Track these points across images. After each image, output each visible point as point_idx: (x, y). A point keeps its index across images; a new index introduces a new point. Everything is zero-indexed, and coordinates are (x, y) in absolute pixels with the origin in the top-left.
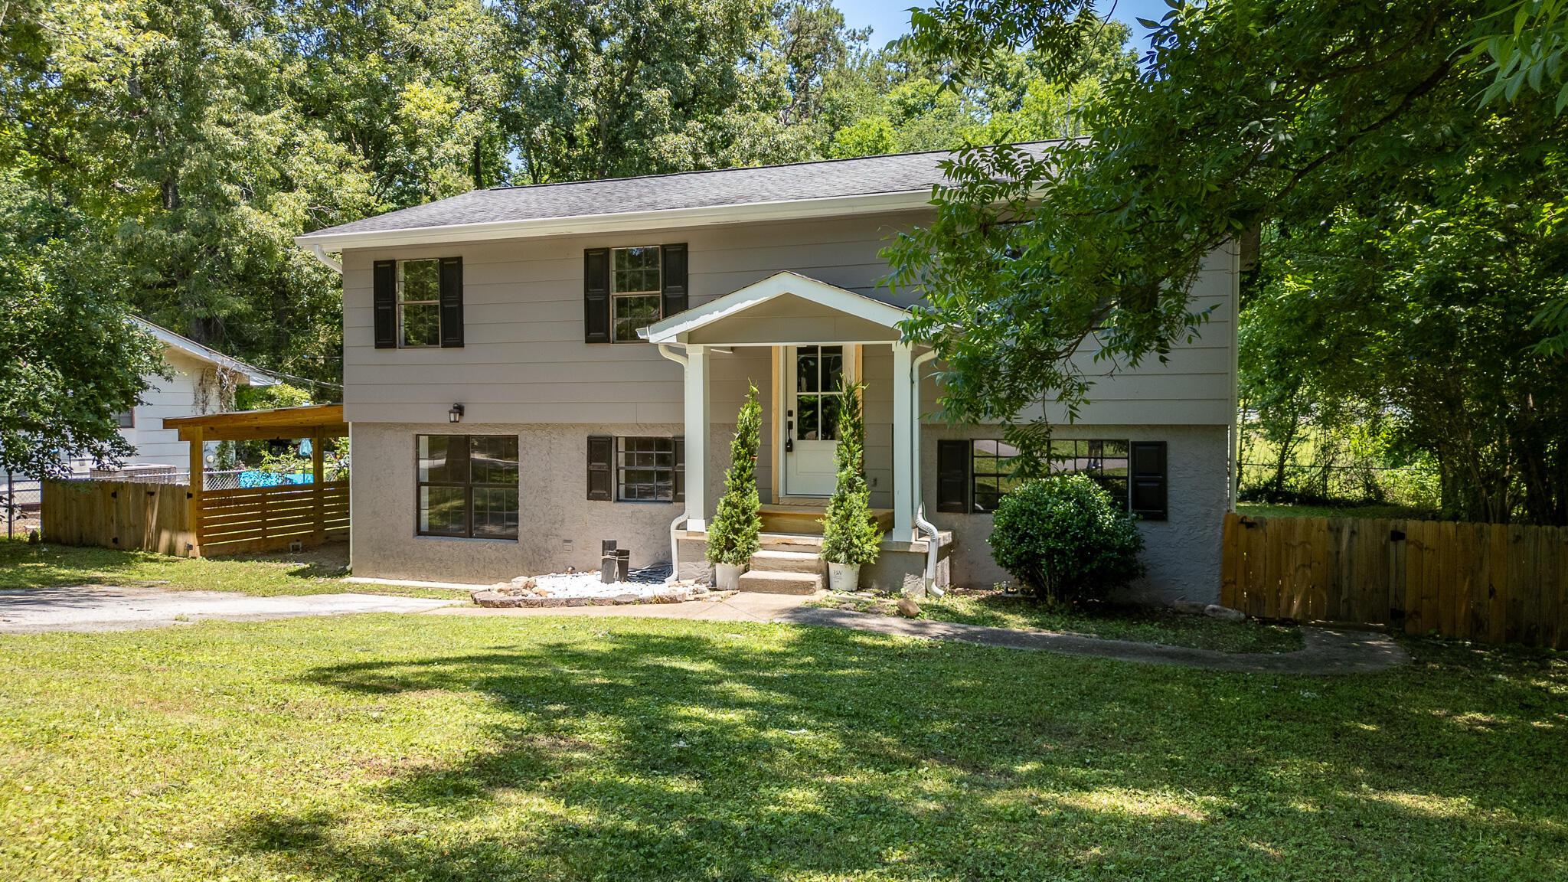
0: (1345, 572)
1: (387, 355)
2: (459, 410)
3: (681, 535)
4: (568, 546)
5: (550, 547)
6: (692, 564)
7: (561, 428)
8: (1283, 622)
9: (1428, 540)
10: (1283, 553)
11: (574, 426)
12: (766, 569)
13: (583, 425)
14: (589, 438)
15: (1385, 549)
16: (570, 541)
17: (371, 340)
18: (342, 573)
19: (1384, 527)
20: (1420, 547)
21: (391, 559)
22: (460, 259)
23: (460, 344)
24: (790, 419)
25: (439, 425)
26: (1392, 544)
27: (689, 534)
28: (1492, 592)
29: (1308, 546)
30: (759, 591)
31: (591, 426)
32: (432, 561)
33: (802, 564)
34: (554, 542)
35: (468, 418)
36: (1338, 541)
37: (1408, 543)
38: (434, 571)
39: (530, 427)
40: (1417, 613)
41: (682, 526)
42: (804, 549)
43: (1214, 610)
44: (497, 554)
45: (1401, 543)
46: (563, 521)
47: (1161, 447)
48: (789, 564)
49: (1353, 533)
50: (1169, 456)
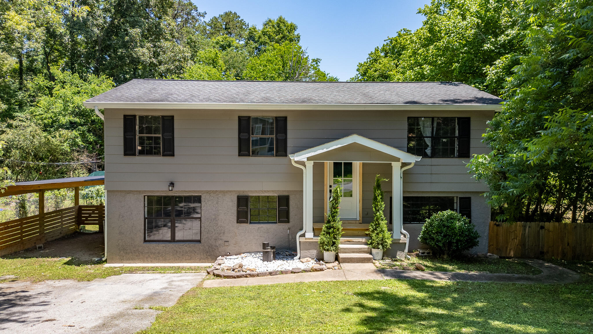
0: (527, 240)
1: (130, 159)
2: (172, 184)
3: (302, 239)
4: (226, 244)
5: (217, 245)
6: (306, 251)
7: (224, 192)
8: (508, 258)
9: (551, 229)
10: (508, 235)
11: (231, 191)
12: (346, 253)
13: (234, 191)
14: (238, 197)
15: (539, 232)
16: (228, 242)
17: (122, 152)
18: (100, 262)
19: (539, 225)
20: (549, 231)
21: (131, 254)
22: (173, 117)
23: (173, 155)
24: (331, 189)
25: (158, 191)
26: (541, 230)
27: (306, 239)
28: (568, 244)
29: (516, 232)
30: (348, 262)
31: (239, 191)
32: (154, 253)
33: (361, 250)
34: (220, 242)
35: (176, 188)
36: (525, 230)
37: (545, 230)
38: (155, 259)
39: (208, 192)
40: (548, 252)
41: (303, 235)
42: (356, 243)
43: (490, 256)
44: (190, 249)
45: (543, 230)
46: (224, 233)
47: (469, 199)
48: (356, 250)
49: (529, 227)
50: (472, 202)
